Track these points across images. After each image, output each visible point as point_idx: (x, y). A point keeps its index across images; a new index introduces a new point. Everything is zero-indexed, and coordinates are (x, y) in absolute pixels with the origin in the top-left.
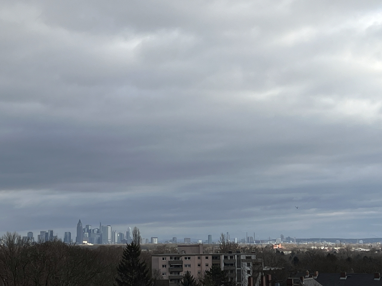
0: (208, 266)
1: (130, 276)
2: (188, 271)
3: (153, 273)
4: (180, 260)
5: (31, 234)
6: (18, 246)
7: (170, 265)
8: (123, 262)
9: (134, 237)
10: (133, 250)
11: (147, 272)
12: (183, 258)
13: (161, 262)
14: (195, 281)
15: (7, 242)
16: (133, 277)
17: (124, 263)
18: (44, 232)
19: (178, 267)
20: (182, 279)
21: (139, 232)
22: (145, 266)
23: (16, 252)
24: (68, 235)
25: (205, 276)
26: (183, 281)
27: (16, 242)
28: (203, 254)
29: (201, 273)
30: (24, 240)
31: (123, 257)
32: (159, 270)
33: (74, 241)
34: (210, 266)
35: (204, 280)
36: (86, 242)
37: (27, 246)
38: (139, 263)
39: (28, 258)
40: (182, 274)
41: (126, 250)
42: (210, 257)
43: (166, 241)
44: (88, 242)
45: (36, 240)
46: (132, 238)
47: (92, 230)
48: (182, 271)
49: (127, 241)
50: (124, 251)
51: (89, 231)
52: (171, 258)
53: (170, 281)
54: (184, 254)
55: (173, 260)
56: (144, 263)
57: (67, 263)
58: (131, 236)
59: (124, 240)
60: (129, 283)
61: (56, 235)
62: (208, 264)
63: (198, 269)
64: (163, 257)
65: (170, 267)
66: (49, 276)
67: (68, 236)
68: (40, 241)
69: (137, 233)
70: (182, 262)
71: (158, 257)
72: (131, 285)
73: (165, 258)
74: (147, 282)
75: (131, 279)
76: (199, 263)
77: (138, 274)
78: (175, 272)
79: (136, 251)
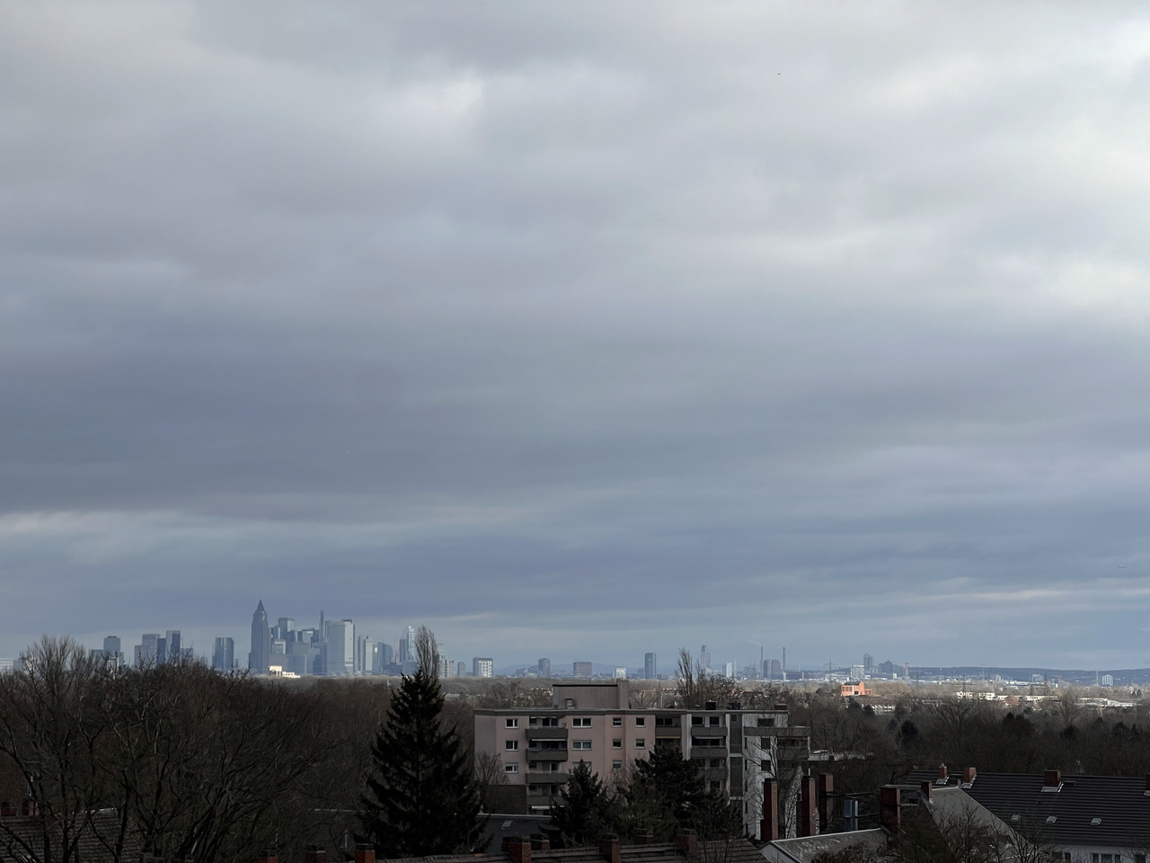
0: (642, 745)
1: (410, 772)
2: (582, 761)
3: (477, 763)
4: (560, 725)
5: (113, 641)
6: (74, 678)
7: (531, 741)
8: (389, 729)
9: (420, 656)
10: (420, 697)
11: (461, 761)
12: (569, 720)
13: (504, 732)
14: (604, 791)
15: (43, 666)
16: (420, 776)
17: (393, 733)
18: (153, 636)
19: (552, 747)
20: (564, 783)
21: (433, 641)
22: (456, 744)
23: (69, 696)
24: (224, 647)
25: (635, 776)
26: (566, 788)
27: (68, 665)
28: (629, 709)
29: (622, 765)
30: (94, 660)
31: (391, 715)
32: (495, 756)
33: (244, 665)
34: (650, 746)
35: (630, 787)
36: (278, 669)
37: (102, 679)
38: (437, 735)
39: (106, 713)
40: (566, 768)
41: (400, 693)
42: (650, 720)
43: (517, 671)
44: (283, 670)
45: (129, 660)
46: (415, 660)
47: (296, 634)
48: (564, 761)
49: (401, 666)
50: (395, 696)
51: (289, 637)
52: (532, 721)
53: (528, 789)
54: (573, 709)
55: (539, 726)
56: (452, 732)
57: (222, 732)
58: (413, 652)
59: (392, 663)
60: (409, 794)
61: (189, 647)
62: (643, 740)
63: (613, 754)
64: (510, 717)
65: (530, 746)
66: (166, 771)
67: (225, 649)
68: (142, 663)
69: (430, 645)
70: (565, 732)
71: (493, 717)
72: (414, 798)
73: (516, 721)
74: (462, 790)
75: (414, 780)
76: (617, 737)
77: (435, 766)
78: (545, 763)
79: (430, 700)
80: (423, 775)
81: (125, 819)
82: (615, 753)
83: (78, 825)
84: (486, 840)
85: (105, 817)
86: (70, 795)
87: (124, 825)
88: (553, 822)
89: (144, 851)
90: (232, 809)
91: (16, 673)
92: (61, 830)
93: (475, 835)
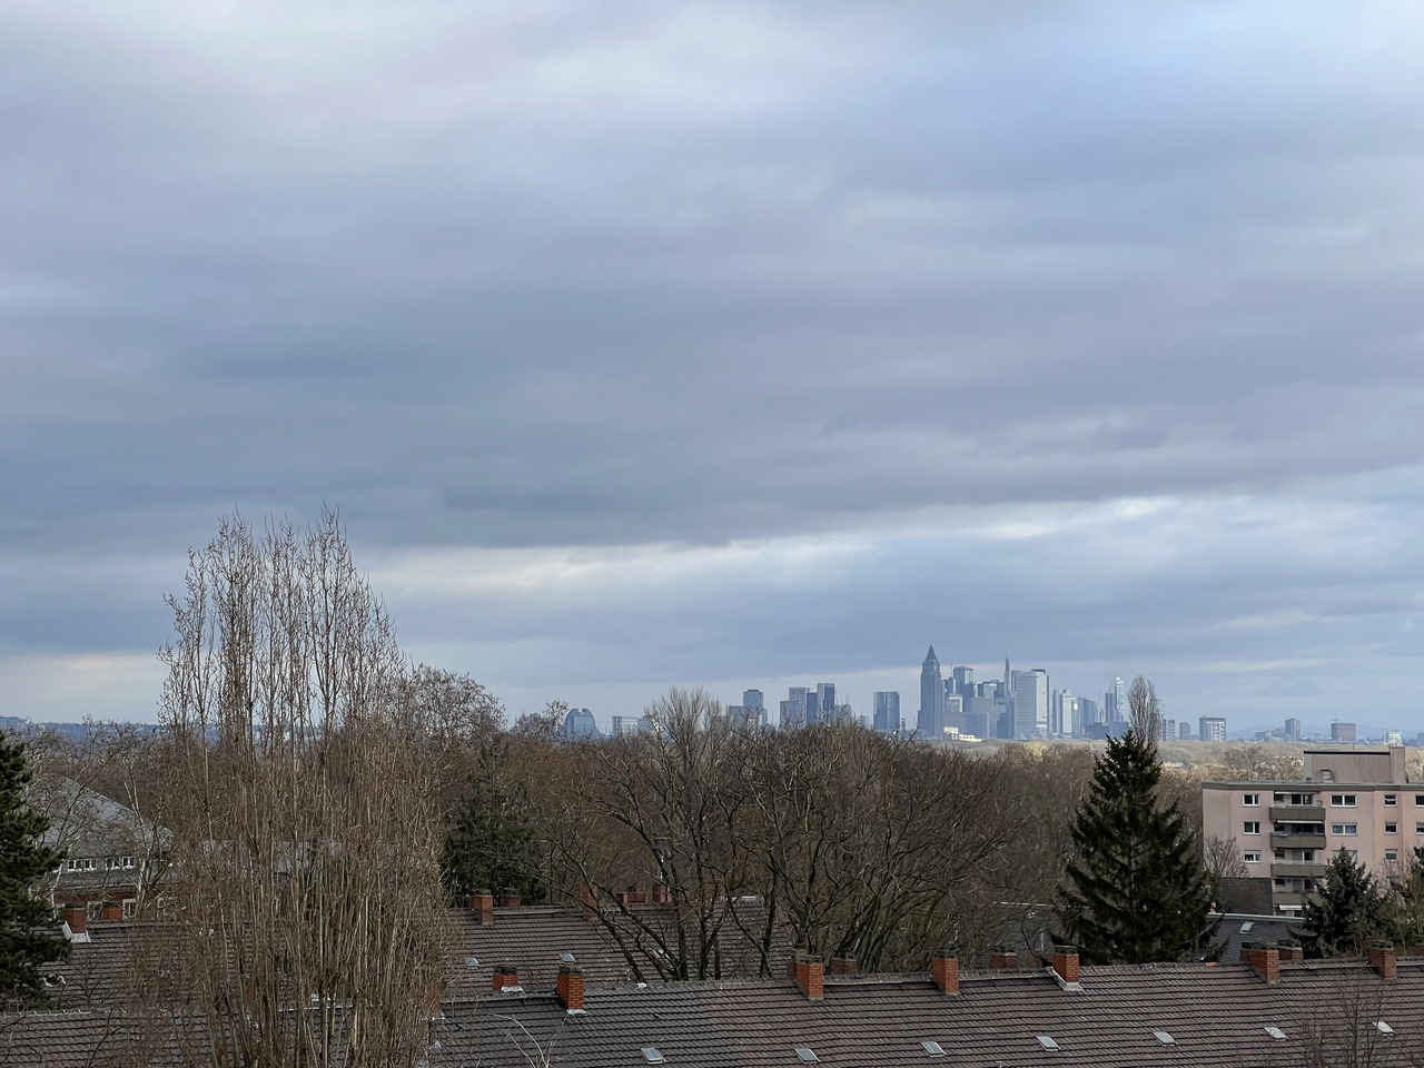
1: (1119, 858)
2: (1343, 849)
3: (1207, 850)
4: (1315, 804)
5: (754, 697)
6: (709, 740)
7: (1276, 823)
8: (1092, 805)
9: (1134, 714)
10: (1131, 764)
11: (1185, 845)
12: (1327, 796)
13: (1242, 812)
14: (1374, 887)
15: (673, 725)
16: (1133, 864)
17: (1097, 810)
18: (802, 690)
19: (1305, 831)
20: (1322, 877)
21: (1152, 695)
22: (1178, 824)
23: (703, 760)
24: (887, 703)
25: (1415, 869)
26: (1324, 882)
27: (701, 724)
28: (1405, 784)
29: (1398, 857)
30: (732, 718)
31: (1094, 788)
32: (1230, 841)
33: (911, 725)
35: (1408, 882)
36: (954, 731)
37: (741, 742)
38: (1153, 812)
39: (746, 781)
40: (1323, 858)
41: (1105, 760)
43: (1258, 734)
44: (960, 732)
45: (774, 718)
46: (1126, 719)
47: (976, 687)
48: (1321, 849)
49: (1106, 726)
50: (1099, 763)
51: (966, 690)
52: (1278, 798)
53: (1273, 883)
54: (1331, 783)
55: (1287, 803)
56: (1173, 810)
57: (885, 805)
58: (1125, 711)
59: (1095, 724)
60: (1118, 886)
61: (845, 704)
63: (1386, 841)
64: (1248, 793)
65: (1276, 830)
66: (820, 852)
67: (889, 706)
68: (788, 722)
69: (1147, 700)
70: (1321, 812)
71: (1227, 792)
72: (1127, 892)
73: (1256, 797)
74: (1186, 883)
75: (1125, 869)
76: (1391, 820)
77: (1153, 851)
78: (1295, 850)
79: (1142, 768)
80: (1137, 862)
81: (773, 908)
82: (1389, 840)
83: (718, 913)
84: (1220, 945)
85: (749, 905)
86: (707, 878)
87: (772, 916)
88: (1307, 926)
89: (796, 947)
90: (901, 900)
91: (640, 733)
92: (698, 920)
93: (1206, 938)
